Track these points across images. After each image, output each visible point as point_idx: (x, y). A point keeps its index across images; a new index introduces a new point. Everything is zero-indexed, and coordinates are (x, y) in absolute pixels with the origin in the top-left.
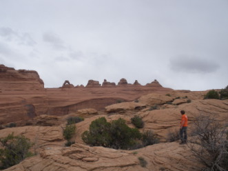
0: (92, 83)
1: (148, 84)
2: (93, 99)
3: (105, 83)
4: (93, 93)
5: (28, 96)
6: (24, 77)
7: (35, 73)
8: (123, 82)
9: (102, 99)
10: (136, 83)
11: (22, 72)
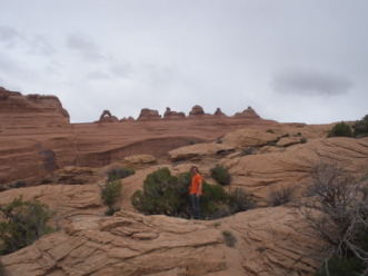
0: (147, 115)
1: (237, 114)
2: (149, 140)
3: (169, 113)
4: (150, 129)
5: (45, 136)
6: (37, 106)
7: (55, 99)
8: (198, 111)
9: (163, 139)
10: (218, 112)
11: (34, 98)
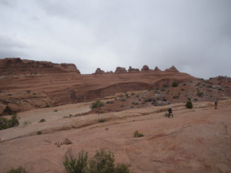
0: (120, 70)
1: (167, 70)
2: (120, 84)
3: (131, 69)
4: (121, 78)
6: (66, 70)
7: (73, 65)
8: (146, 68)
9: (127, 83)
10: (156, 69)
11: (64, 65)
